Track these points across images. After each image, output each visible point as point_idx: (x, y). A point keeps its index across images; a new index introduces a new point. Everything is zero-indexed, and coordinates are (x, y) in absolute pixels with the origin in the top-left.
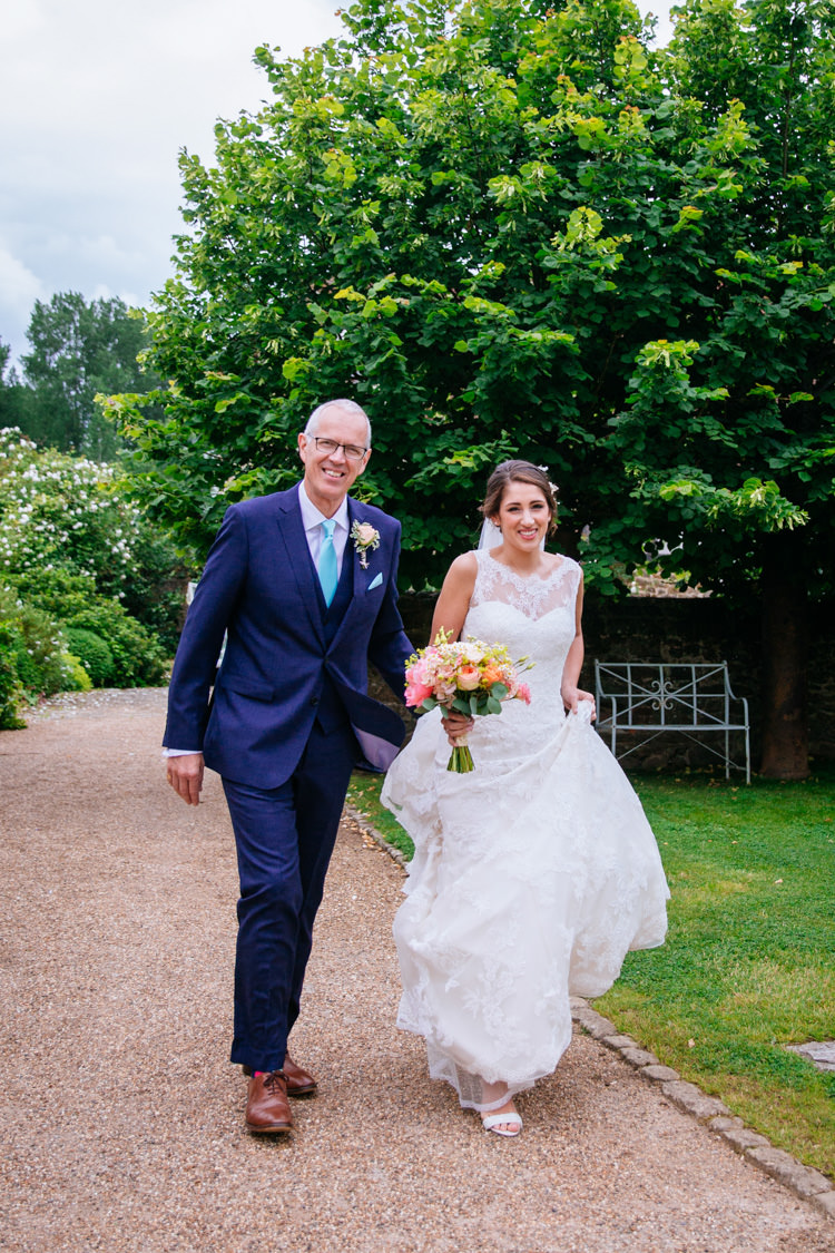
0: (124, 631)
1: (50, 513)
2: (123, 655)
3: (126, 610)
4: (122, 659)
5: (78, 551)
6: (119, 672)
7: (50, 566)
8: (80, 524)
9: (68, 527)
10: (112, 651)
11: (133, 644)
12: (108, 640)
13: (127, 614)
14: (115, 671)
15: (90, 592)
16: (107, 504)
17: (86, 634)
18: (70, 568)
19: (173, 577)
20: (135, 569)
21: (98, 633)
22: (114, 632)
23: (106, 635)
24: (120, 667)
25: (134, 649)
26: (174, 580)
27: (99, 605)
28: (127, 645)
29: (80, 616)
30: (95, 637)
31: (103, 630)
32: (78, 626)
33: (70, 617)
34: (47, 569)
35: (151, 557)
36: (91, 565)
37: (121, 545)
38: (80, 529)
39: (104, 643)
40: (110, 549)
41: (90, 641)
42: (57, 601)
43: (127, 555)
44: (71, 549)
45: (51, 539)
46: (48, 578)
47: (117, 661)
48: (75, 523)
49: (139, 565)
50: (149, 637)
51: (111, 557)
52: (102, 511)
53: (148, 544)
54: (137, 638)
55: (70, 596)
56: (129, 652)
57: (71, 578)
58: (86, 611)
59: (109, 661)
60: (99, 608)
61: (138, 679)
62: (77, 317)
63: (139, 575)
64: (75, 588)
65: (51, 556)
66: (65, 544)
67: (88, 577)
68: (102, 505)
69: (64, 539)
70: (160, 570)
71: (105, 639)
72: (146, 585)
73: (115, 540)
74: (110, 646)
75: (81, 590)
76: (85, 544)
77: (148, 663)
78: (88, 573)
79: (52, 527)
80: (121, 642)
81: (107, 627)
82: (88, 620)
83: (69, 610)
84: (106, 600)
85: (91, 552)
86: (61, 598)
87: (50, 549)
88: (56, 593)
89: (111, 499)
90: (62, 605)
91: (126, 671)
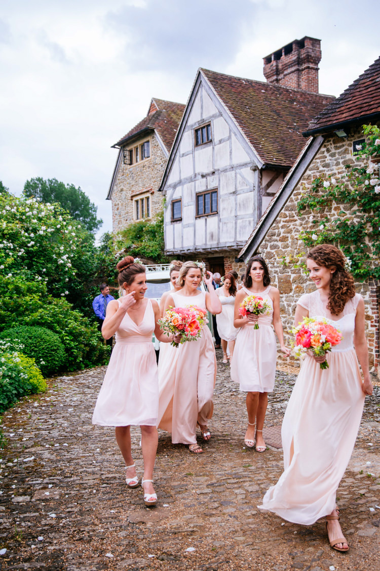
0: (73, 324)
1: (9, 234)
2: (73, 344)
3: (72, 305)
4: (72, 348)
5: (34, 263)
6: (71, 359)
7: (10, 275)
8: (33, 243)
9: (23, 245)
10: (63, 342)
11: (80, 334)
12: (59, 333)
13: (73, 309)
14: (67, 359)
15: (42, 293)
16: (53, 230)
17: (40, 330)
18: (26, 274)
19: (96, 277)
20: (74, 274)
21: (50, 327)
22: (64, 326)
23: (58, 329)
24: (71, 354)
25: (81, 338)
26: (97, 279)
27: (50, 303)
28: (75, 336)
29: (36, 315)
30: (49, 332)
31: (56, 325)
32: (35, 323)
33: (28, 315)
34: (7, 277)
35: (82, 266)
36: (44, 273)
37: (65, 257)
38: (33, 246)
39: (56, 337)
40: (56, 261)
41: (44, 336)
42: (16, 302)
43: (70, 265)
44: (27, 261)
45: (11, 254)
46: (7, 284)
47: (68, 350)
48: (29, 242)
49: (76, 271)
50: (91, 325)
51: (57, 267)
52: (49, 235)
53: (79, 258)
54: (83, 329)
55: (28, 298)
56: (77, 341)
57: (28, 283)
58: (40, 310)
59: (62, 352)
60: (51, 306)
61: (86, 361)
62: (40, 186)
63: (75, 277)
64: (30, 291)
65: (10, 267)
66: (22, 258)
67: (40, 282)
68: (49, 230)
69: (20, 254)
70: (88, 273)
71: (57, 332)
72: (80, 283)
73: (59, 255)
74: (62, 338)
75: (35, 292)
76: (38, 258)
77: (93, 348)
78: (40, 278)
79: (11, 245)
80: (70, 333)
81: (59, 322)
82: (42, 317)
83: (27, 309)
84: (55, 299)
85: (43, 264)
86: (19, 300)
87: (10, 260)
88: (15, 296)
89: (56, 226)
90: (20, 305)
91: (76, 357)
